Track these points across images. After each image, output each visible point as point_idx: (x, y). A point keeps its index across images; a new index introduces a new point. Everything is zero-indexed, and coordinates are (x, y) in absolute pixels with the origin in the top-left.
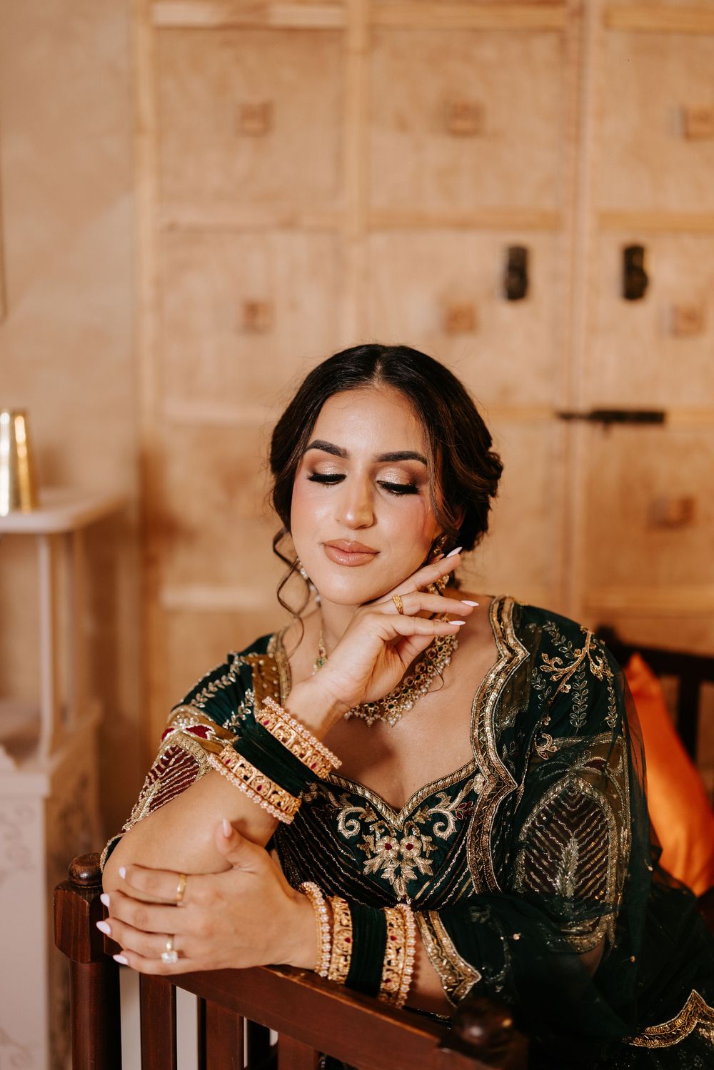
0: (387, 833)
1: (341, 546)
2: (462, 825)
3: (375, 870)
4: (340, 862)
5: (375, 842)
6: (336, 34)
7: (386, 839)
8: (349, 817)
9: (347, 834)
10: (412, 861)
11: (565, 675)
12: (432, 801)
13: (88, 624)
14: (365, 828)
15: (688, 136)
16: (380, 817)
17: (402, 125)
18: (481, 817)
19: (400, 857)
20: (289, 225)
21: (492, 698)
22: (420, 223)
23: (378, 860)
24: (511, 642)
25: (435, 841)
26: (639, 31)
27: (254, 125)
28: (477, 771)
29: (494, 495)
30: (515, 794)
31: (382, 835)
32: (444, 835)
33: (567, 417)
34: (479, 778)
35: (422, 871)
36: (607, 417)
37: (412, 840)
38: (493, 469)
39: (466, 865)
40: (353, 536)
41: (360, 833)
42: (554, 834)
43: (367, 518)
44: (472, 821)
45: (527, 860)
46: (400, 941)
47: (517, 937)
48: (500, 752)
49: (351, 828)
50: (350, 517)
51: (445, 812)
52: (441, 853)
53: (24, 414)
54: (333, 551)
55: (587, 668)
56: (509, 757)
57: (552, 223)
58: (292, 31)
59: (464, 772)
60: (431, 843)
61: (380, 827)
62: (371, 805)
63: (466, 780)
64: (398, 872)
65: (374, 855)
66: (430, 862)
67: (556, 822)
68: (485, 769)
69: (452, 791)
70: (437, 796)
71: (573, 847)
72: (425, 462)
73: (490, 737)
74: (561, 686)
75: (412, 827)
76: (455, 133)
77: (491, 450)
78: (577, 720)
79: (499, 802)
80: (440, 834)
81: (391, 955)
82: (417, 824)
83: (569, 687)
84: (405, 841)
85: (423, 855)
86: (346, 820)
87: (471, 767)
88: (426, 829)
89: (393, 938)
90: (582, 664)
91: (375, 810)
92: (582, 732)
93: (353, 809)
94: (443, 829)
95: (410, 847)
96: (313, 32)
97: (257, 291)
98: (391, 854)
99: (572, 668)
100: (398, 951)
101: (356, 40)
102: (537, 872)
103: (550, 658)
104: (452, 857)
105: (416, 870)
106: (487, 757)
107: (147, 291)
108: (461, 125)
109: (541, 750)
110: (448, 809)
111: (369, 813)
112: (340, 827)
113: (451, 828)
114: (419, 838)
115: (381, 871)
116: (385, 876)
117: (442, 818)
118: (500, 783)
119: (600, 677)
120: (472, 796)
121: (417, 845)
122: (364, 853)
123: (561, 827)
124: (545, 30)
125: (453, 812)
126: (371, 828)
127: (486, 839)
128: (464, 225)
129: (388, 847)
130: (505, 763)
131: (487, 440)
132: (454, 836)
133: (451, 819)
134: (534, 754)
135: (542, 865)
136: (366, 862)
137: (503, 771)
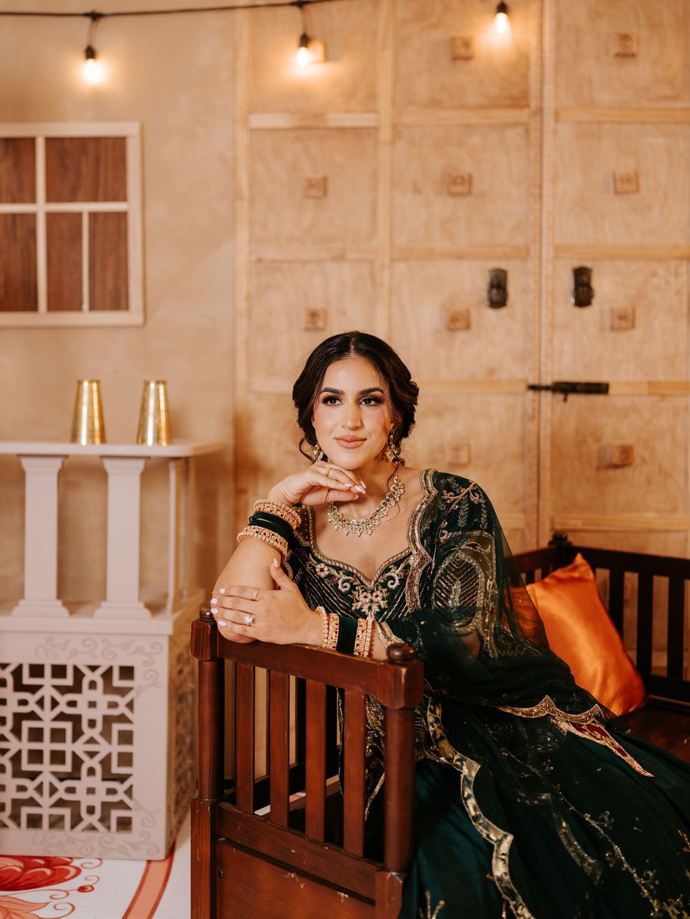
0: (365, 591)
1: (346, 439)
2: (402, 581)
3: (358, 608)
4: (340, 606)
5: (359, 595)
6: (373, 131)
7: (365, 593)
8: (345, 581)
9: (343, 590)
10: (378, 602)
11: (455, 500)
12: (387, 570)
13: (197, 537)
14: (353, 587)
15: (617, 193)
16: (362, 583)
17: (417, 190)
18: (412, 577)
19: (372, 601)
20: (340, 257)
21: (419, 516)
22: (430, 255)
23: (360, 603)
24: (430, 489)
25: (389, 590)
26: (580, 123)
27: (314, 192)
28: (411, 554)
29: (416, 404)
30: (430, 564)
31: (363, 592)
32: (394, 587)
33: (534, 388)
34: (412, 558)
35: (383, 607)
36: (565, 389)
37: (378, 593)
38: (413, 391)
39: (405, 603)
40: (352, 433)
41: (350, 589)
42: (448, 580)
43: (358, 424)
44: (408, 580)
45: (436, 595)
46: (364, 628)
47: (422, 623)
48: (422, 543)
49: (346, 587)
50: (350, 424)
51: (393, 574)
52: (391, 596)
53: (164, 383)
54: (342, 442)
55: (469, 498)
56: (428, 545)
57: (523, 254)
58: (342, 130)
59: (403, 554)
60: (387, 592)
61: (362, 588)
62: (356, 577)
63: (405, 558)
64: (370, 608)
65: (358, 601)
66: (387, 601)
67: (449, 575)
68: (415, 552)
69: (397, 564)
70: (390, 567)
71: (457, 587)
72: (382, 391)
73: (417, 535)
74: (453, 506)
75: (378, 586)
76: (451, 194)
77: (411, 380)
78: (461, 522)
79: (423, 568)
80: (391, 586)
81: (359, 632)
82: (380, 583)
83: (457, 507)
84: (374, 594)
85: (383, 599)
86: (343, 583)
87: (407, 551)
88: (384, 585)
89: (360, 626)
90: (465, 495)
91: (360, 580)
92: (464, 529)
93: (347, 578)
94: (392, 584)
95: (377, 596)
96: (356, 130)
97: (317, 305)
98: (367, 600)
99: (460, 497)
100: (363, 632)
101: (385, 134)
102: (441, 601)
103: (448, 492)
104: (398, 598)
105: (379, 607)
106: (415, 545)
107: (242, 304)
108: (457, 189)
109: (442, 539)
110: (396, 573)
111: (355, 581)
112: (340, 587)
113: (397, 583)
114: (381, 591)
115: (361, 608)
116: (363, 610)
117: (392, 578)
118: (423, 559)
119: (476, 503)
120: (407, 567)
121: (381, 595)
122: (353, 600)
123: (451, 577)
124: (515, 125)
125: (398, 575)
126: (357, 588)
127: (416, 589)
128: (460, 257)
129: (366, 597)
130: (426, 549)
131: (409, 376)
132: (398, 587)
133: (397, 579)
134: (439, 542)
135: (442, 597)
136: (353, 604)
137: (424, 551)
